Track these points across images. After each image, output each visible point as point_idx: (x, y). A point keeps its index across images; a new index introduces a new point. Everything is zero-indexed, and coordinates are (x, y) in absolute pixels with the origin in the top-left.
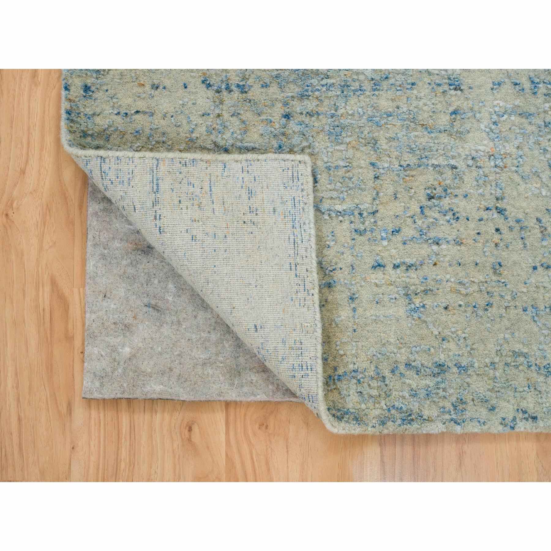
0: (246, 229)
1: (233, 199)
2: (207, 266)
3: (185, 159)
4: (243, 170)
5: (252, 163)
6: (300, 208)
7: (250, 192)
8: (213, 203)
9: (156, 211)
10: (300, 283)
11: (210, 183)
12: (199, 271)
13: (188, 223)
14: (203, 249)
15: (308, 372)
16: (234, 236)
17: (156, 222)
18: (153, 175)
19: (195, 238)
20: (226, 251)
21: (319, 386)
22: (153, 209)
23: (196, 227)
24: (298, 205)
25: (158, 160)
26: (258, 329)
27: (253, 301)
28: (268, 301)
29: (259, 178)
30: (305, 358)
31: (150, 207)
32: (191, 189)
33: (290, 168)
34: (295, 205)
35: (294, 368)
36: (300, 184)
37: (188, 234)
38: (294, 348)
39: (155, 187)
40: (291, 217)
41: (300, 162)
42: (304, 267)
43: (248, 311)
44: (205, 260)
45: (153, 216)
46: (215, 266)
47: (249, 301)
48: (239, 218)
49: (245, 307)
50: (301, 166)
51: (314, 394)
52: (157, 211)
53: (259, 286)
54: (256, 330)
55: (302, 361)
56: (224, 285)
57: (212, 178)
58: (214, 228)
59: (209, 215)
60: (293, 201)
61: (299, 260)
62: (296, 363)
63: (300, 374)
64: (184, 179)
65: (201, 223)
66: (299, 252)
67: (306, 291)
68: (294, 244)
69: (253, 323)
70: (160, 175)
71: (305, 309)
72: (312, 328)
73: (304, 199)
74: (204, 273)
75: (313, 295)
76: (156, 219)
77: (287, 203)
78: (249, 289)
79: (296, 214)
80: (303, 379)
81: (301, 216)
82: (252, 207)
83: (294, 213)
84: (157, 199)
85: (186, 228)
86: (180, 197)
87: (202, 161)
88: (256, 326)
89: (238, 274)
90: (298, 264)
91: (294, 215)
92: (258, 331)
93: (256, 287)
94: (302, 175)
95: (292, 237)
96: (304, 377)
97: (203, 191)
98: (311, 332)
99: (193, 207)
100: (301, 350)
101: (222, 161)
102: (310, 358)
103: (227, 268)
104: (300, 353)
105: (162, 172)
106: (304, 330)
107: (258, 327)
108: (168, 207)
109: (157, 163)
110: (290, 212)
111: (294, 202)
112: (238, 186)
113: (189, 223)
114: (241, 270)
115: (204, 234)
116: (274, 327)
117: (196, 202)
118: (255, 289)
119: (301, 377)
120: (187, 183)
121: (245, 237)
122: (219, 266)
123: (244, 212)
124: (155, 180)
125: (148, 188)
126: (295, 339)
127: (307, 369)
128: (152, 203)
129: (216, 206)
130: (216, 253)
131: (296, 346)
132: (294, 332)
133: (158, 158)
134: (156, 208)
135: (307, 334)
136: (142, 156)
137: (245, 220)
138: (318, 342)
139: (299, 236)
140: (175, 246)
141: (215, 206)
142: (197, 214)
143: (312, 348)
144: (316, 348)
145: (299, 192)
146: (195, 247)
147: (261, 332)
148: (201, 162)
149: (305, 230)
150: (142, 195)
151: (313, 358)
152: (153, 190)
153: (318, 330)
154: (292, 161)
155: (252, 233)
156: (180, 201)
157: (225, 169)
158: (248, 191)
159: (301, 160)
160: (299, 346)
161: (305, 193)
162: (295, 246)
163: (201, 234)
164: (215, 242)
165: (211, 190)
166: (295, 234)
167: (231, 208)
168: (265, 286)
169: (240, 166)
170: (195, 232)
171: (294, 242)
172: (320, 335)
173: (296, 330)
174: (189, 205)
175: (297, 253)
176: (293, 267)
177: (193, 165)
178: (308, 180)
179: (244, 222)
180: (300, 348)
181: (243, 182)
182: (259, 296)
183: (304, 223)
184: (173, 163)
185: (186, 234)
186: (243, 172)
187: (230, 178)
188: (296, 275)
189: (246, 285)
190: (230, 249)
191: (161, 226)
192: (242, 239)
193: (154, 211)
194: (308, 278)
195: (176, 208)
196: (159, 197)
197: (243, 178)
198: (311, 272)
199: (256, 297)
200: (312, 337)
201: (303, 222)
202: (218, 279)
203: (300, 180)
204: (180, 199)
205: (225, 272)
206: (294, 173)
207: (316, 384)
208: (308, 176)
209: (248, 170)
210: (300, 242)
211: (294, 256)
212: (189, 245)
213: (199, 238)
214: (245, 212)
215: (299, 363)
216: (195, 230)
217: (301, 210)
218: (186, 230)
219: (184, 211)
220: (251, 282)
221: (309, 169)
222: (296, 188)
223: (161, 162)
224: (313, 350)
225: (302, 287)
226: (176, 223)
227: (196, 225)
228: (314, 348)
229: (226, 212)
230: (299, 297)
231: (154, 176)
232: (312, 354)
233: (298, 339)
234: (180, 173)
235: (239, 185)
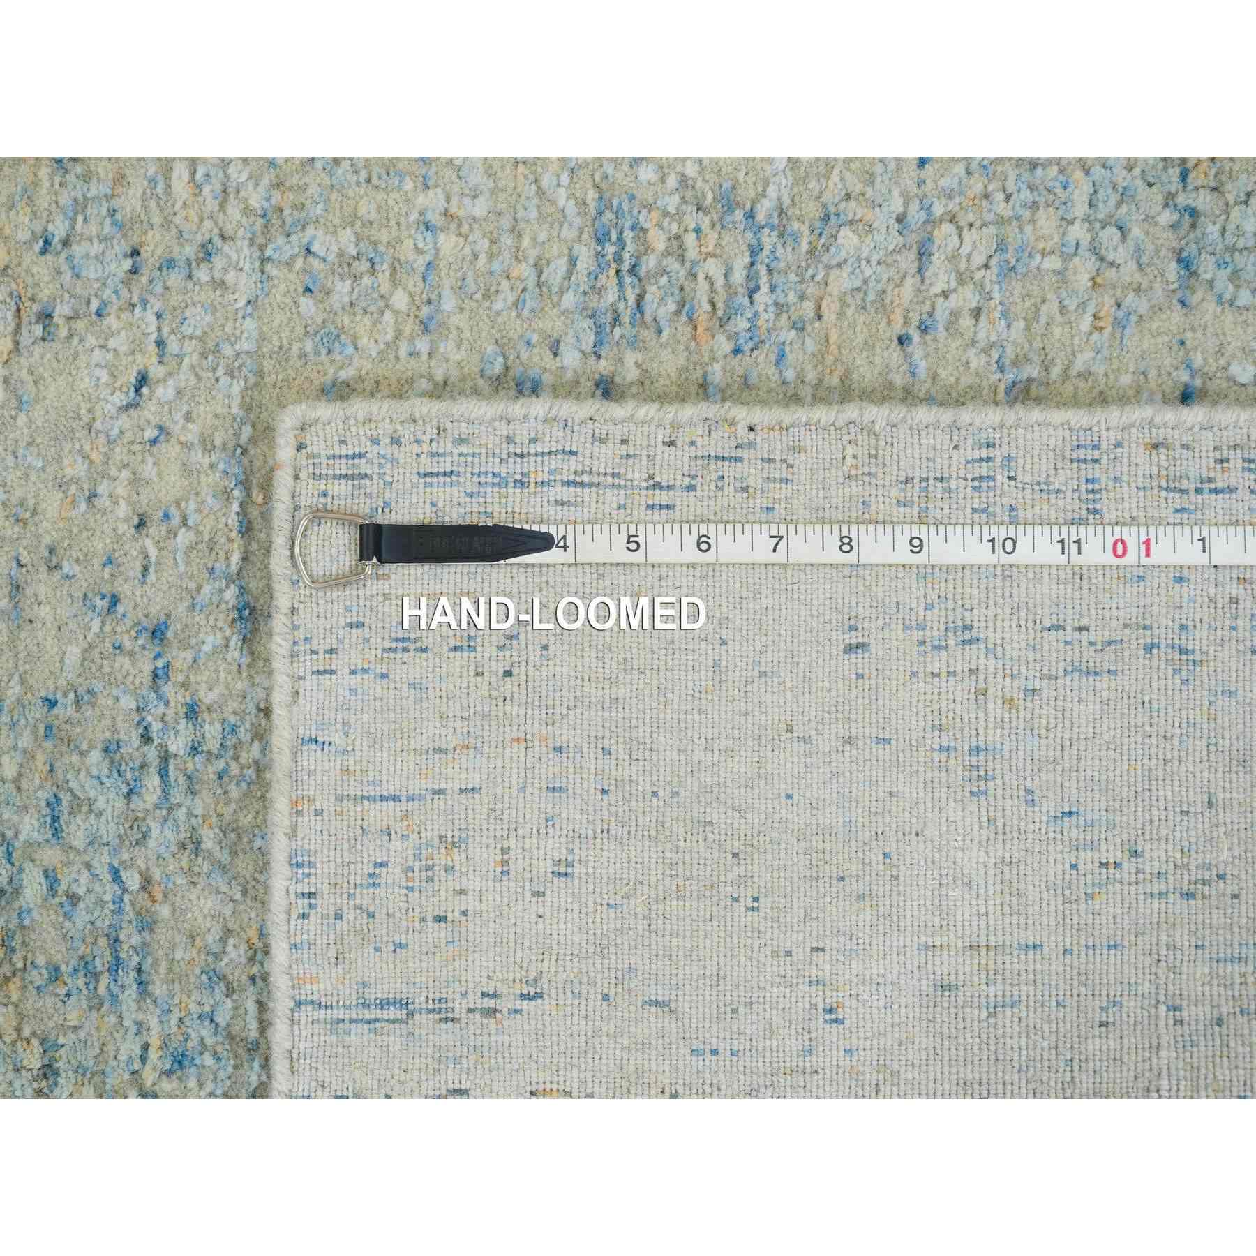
0: (531, 669)
1: (425, 715)
2: (653, 825)
3: (292, 896)
4: (325, 672)
5: (301, 634)
6: (456, 452)
7: (400, 645)
8: (440, 792)
9: (470, 1011)
10: (714, 476)
11: (368, 798)
12: (668, 854)
13: (512, 890)
14: (599, 836)
15: (999, 459)
16: (557, 717)
17: (505, 1011)
18: (351, 1021)
19: (563, 864)
20: (606, 751)
21: (1041, 419)
22: (464, 1021)
23: (528, 862)
24: (448, 459)
25: (299, 1004)
26: (860, 640)
27: (770, 654)
28: (770, 601)
29: (354, 609)
30: (954, 468)
31: (458, 1032)
32: (394, 873)
33: (323, 487)
34: (445, 474)
35: (984, 511)
36: (376, 449)
37: (548, 893)
38: (923, 505)
39: (392, 1013)
40: (489, 490)
41: (300, 447)
42: (664, 454)
43: (801, 674)
44: (633, 829)
45: (485, 1021)
46: (655, 794)
47: (769, 669)
48: (494, 694)
49: (789, 685)
50: (316, 444)
51: (1068, 438)
52: (472, 1006)
53: (724, 632)
54: (863, 646)
55: (966, 479)
56: (716, 759)
57: (352, 793)
58: (529, 790)
59: (485, 810)
60: (435, 480)
61: (636, 473)
62: (969, 501)
63: (1006, 488)
64: (358, 902)
65: (512, 841)
66: (610, 471)
67: (739, 453)
68: (582, 484)
69: (840, 658)
70: (349, 994)
71: (799, 460)
72: (859, 437)
73: (427, 438)
74: (675, 838)
75: (751, 429)
76: (495, 1011)
77: (441, 505)
78: (731, 668)
79: (476, 471)
80: (1019, 478)
81: (484, 451)
82: (452, 642)
83: (476, 479)
84: (431, 1006)
85: (527, 899)
86: (423, 920)
87: (294, 828)
88: (850, 649)
89: (683, 708)
90: (651, 477)
91: (483, 479)
92: (866, 640)
93: (724, 643)
94: (343, 442)
95: (559, 492)
96: (1012, 474)
97: (399, 826)
98: (873, 441)
99: (457, 868)
100: (931, 482)
101: (295, 753)
102: (956, 447)
103: (662, 748)
104: (939, 485)
105: (340, 987)
106: (866, 470)
107: (854, 641)
108: (457, 963)
109: (310, 1008)
110: (471, 495)
111: (438, 474)
112: (379, 690)
113: (512, 884)
114: (670, 695)
115: (551, 831)
116: (854, 579)
117: (440, 858)
118: (730, 648)
119: (1013, 483)
120: (371, 890)
121: (558, 675)
122: (655, 778)
123: (472, 673)
124: (368, 1014)
125: (394, 1039)
126: (894, 501)
127: (988, 459)
128: (443, 1026)
129: (454, 778)
130: (613, 788)
131: (916, 499)
132: (873, 507)
133: (292, 1004)
134: (459, 1011)
135: (880, 459)
136: (287, 1063)
137: (501, 672)
138: (904, 420)
139: (554, 462)
140: (584, 945)
141: (452, 786)
142: (483, 853)
143: (924, 441)
144: (922, 426)
145: (402, 454)
146: (591, 864)
147: (869, 630)
148: (300, 834)
149: (533, 440)
150: (417, 1061)
151: (955, 438)
152: (400, 1021)
153: (867, 418)
154: (297, 477)
155: (545, 648)
156: (440, 919)
157: (320, 740)
158: (399, 655)
159: (293, 443)
160: (917, 489)
161: (406, 433)
162: (591, 485)
163: (551, 841)
164: (578, 792)
165: (395, 798)
166: (546, 477)
167: (459, 724)
168: (724, 609)
169: (310, 683)
170: (542, 863)
171: (575, 484)
172: (881, 409)
173: (867, 499)
174: (452, 884)
175: (613, 475)
176: (662, 497)
177: (310, 864)
178: (360, 417)
179: (508, 673)
180: (924, 484)
181: (364, 671)
182: (755, 635)
183: (510, 440)
184: (306, 946)
185: (548, 898)
186: (332, 672)
187: (352, 721)
188: (691, 488)
189: (717, 679)
190: (600, 735)
191: (518, 992)
192: (565, 689)
193: (471, 1016)
194: (699, 442)
195: (464, 934)
196: (423, 999)
197: (353, 672)
198: (676, 426)
199: (757, 642)
200: (889, 440)
201: (505, 445)
202: (696, 784)
203: (363, 451)
204: (430, 919)
205: (675, 754)
206: (337, 472)
207: (1036, 428)
208: (347, 418)
209: (326, 652)
210: (573, 464)
211: (622, 492)
212: (584, 890)
213: (564, 851)
214: (472, 668)
215: (969, 490)
216: (535, 862)
217: (464, 449)
218: (534, 899)
219: (470, 902)
220: (710, 662)
221: (324, 411)
222: (389, 465)
223: (307, 991)
224: (931, 436)
225: (727, 468)
226: (512, 936)
227: (520, 861)
228: (923, 433)
229: (472, 741)
230: (760, 481)
231: (354, 1016)
232: (943, 439)
233: (894, 492)
234: (338, 916)
235: (378, 688)
